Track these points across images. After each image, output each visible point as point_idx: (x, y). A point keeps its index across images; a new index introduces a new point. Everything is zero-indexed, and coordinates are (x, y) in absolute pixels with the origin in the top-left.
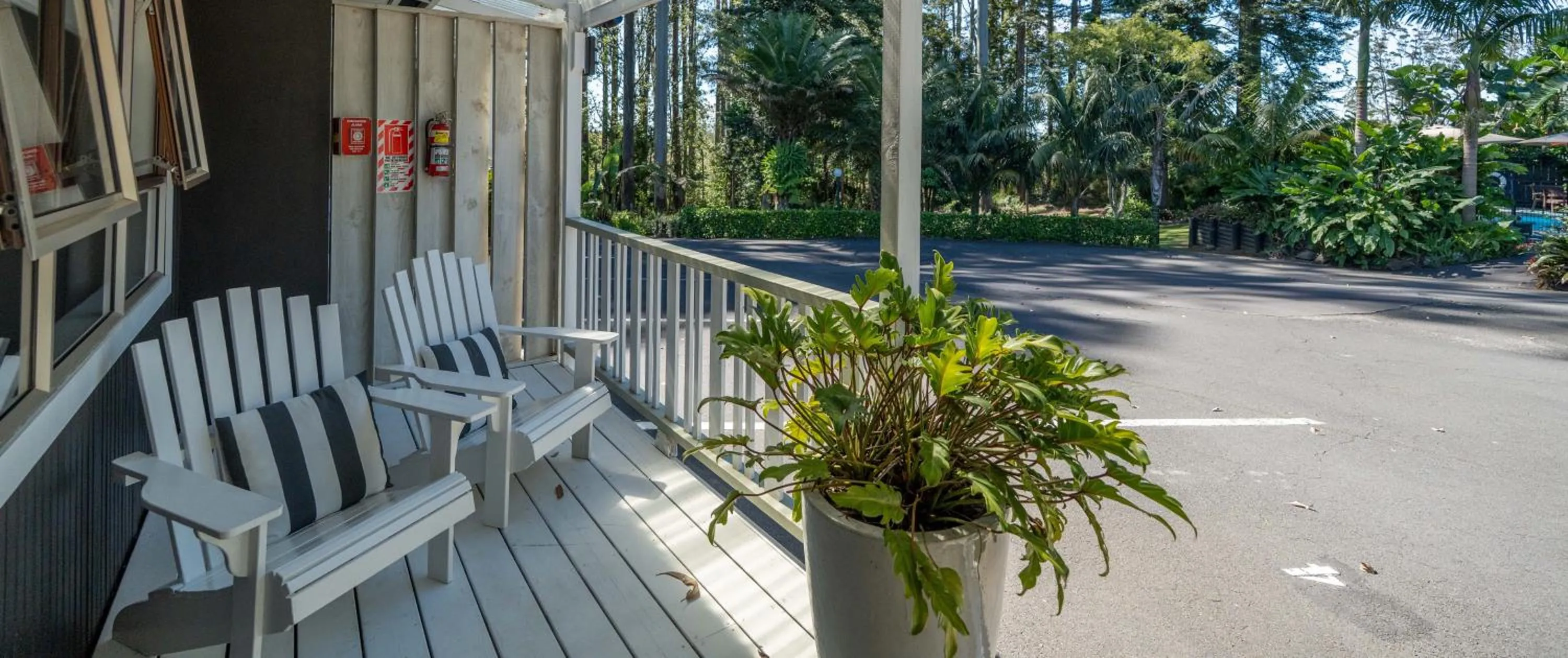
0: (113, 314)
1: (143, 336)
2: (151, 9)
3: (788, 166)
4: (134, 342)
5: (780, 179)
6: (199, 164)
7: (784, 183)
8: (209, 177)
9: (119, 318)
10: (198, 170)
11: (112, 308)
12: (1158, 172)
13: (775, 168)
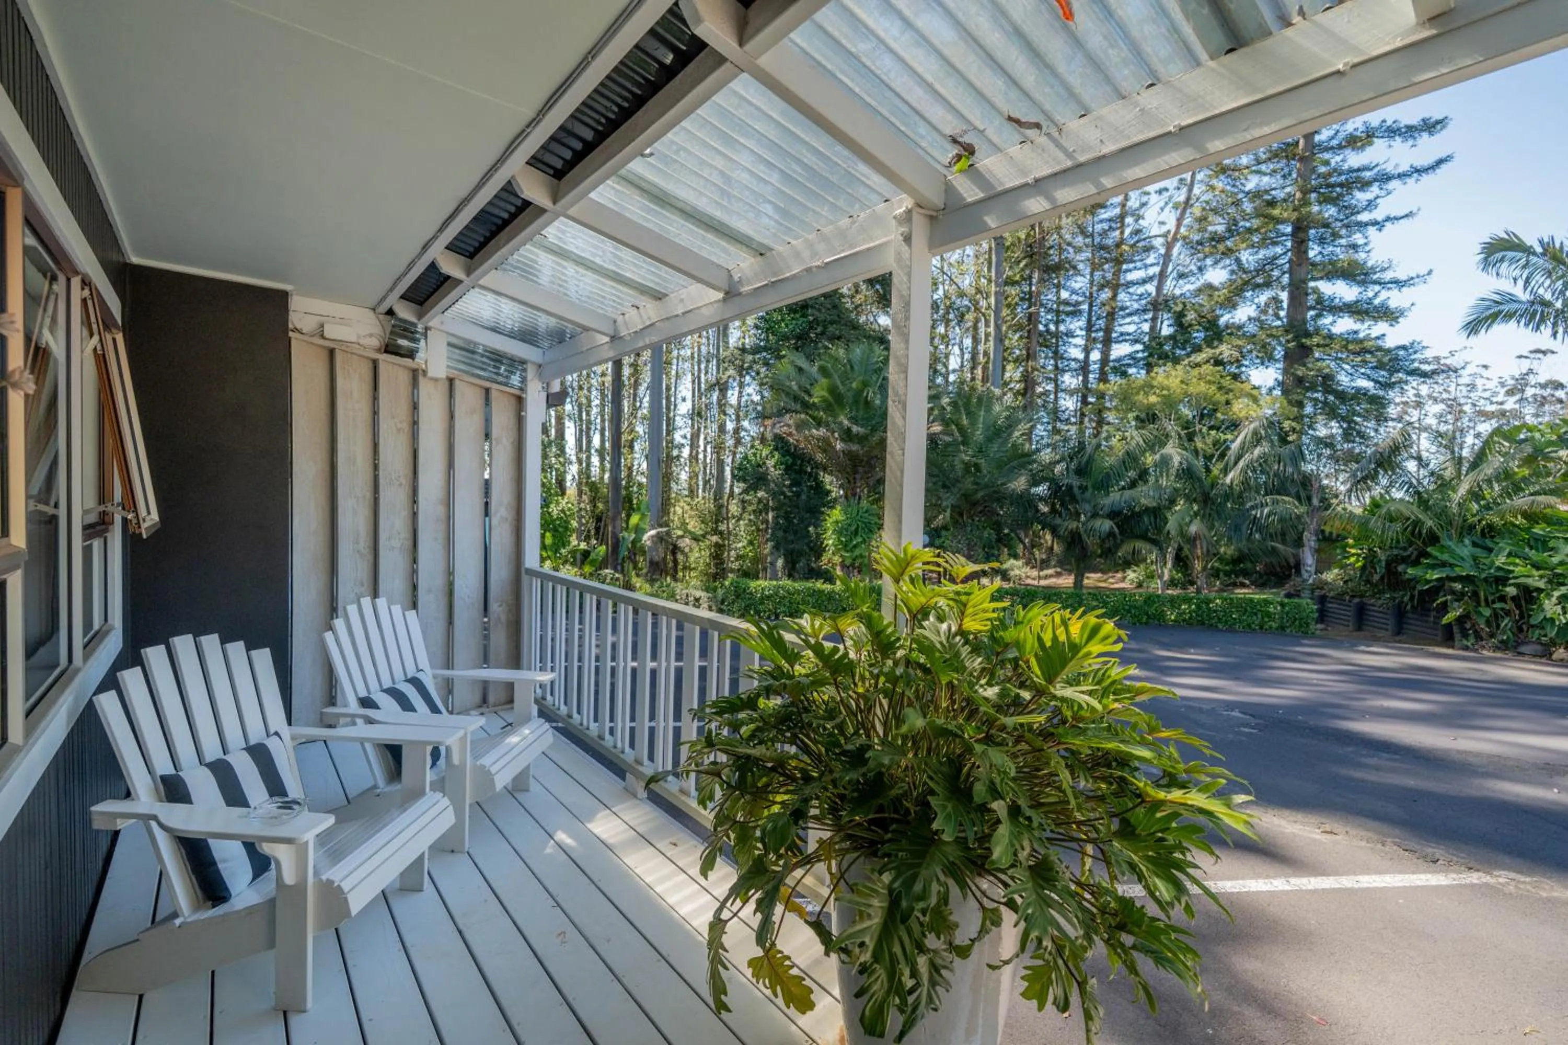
0: (72, 667)
1: (103, 688)
2: (99, 348)
3: (857, 530)
4: (95, 694)
5: (846, 546)
6: (149, 513)
7: (851, 551)
8: (159, 526)
9: (78, 670)
10: (148, 518)
11: (70, 660)
12: (1313, 544)
13: (839, 532)
